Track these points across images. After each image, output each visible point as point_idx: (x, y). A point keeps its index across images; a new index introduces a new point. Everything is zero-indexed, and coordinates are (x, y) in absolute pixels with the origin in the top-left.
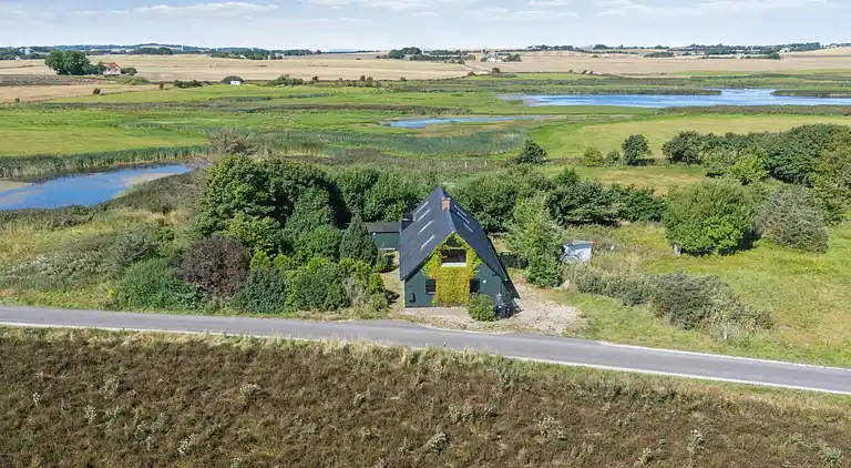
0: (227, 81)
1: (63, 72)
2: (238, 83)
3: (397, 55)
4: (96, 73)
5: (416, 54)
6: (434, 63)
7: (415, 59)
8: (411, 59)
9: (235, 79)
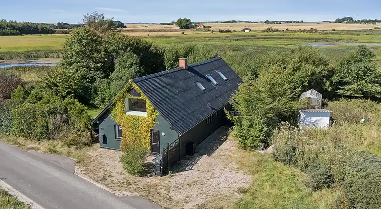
0: (244, 30)
1: (181, 28)
2: (248, 31)
3: (339, 21)
4: (194, 28)
5: (350, 21)
6: (359, 24)
7: (349, 22)
8: (347, 23)
9: (247, 29)
